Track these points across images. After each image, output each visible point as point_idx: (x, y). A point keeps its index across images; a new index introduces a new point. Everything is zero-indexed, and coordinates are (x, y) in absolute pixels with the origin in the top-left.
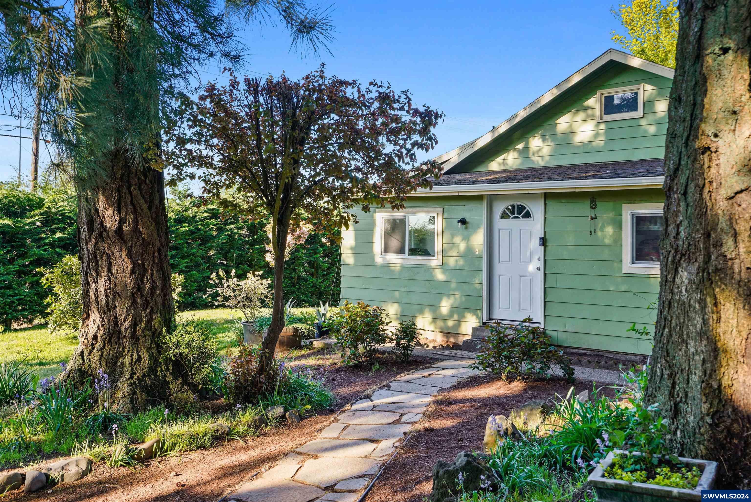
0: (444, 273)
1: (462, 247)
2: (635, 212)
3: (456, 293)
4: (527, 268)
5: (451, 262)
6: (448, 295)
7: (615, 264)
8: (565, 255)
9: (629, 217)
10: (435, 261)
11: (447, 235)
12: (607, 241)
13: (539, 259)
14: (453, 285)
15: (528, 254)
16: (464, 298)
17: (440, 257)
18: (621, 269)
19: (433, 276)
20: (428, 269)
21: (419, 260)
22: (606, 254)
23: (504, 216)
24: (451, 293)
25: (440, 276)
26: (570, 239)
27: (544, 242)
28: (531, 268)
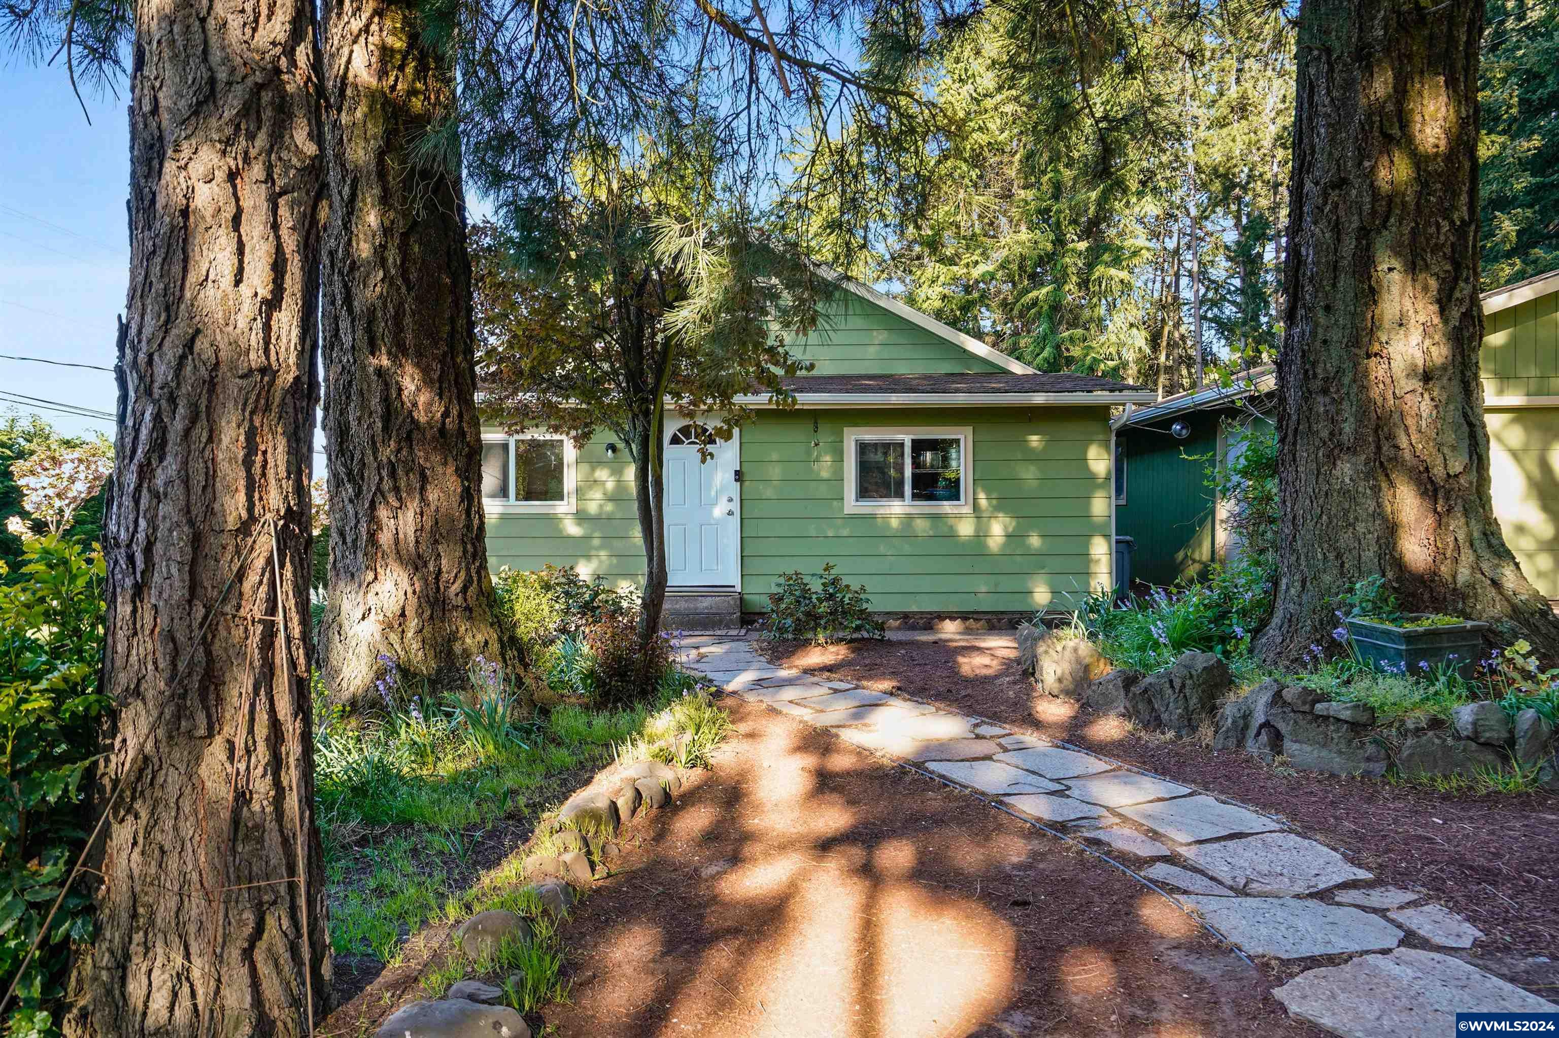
0: (579, 524)
1: (610, 485)
2: (860, 437)
3: (602, 553)
4: (711, 513)
5: (592, 508)
6: (588, 557)
7: (835, 503)
8: (769, 493)
9: (853, 444)
10: (563, 508)
11: (585, 467)
12: (825, 474)
13: (730, 500)
14: (596, 542)
15: (713, 493)
16: (615, 561)
17: (573, 500)
18: (842, 509)
19: (561, 531)
20: (552, 520)
21: (536, 507)
22: (823, 491)
23: (675, 440)
24: (593, 553)
25: (573, 529)
26: (776, 472)
27: (739, 476)
28: (719, 511)
